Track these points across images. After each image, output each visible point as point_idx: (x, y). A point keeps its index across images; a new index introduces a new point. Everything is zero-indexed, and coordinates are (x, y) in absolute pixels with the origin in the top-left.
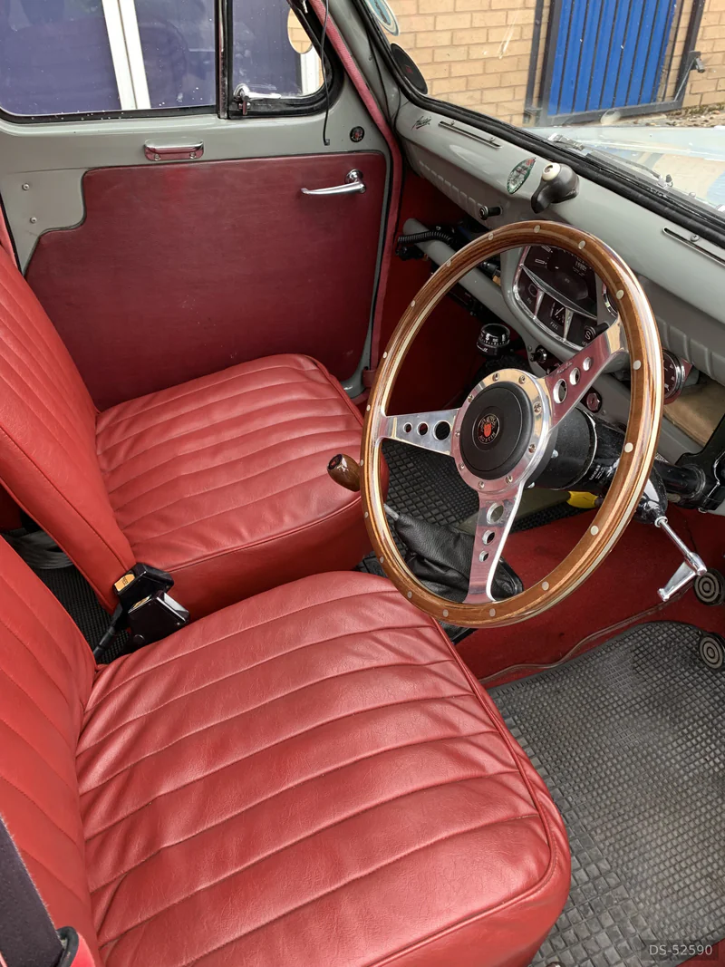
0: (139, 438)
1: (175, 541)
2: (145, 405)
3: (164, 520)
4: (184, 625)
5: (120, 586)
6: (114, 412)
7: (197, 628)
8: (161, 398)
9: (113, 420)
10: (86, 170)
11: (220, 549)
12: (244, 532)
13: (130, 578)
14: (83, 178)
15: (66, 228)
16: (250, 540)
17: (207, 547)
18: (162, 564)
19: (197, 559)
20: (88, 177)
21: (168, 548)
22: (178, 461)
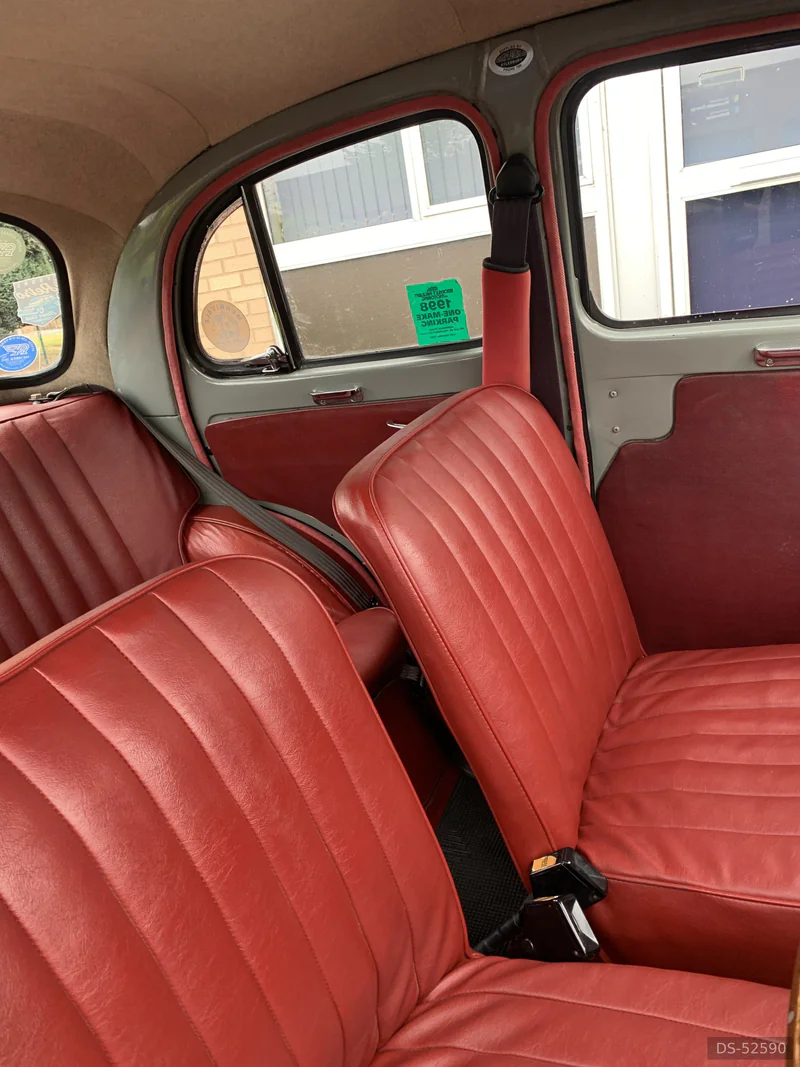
0: (666, 697)
1: (630, 841)
2: (696, 661)
3: (635, 806)
4: (582, 958)
5: (538, 866)
6: (658, 659)
7: (596, 972)
8: (720, 657)
9: (652, 668)
10: (680, 378)
11: (683, 880)
12: (726, 874)
13: (551, 861)
14: (677, 385)
15: (650, 441)
16: (729, 887)
17: (667, 867)
18: (604, 863)
19: (648, 879)
20: (683, 386)
21: (618, 844)
22: (693, 739)
